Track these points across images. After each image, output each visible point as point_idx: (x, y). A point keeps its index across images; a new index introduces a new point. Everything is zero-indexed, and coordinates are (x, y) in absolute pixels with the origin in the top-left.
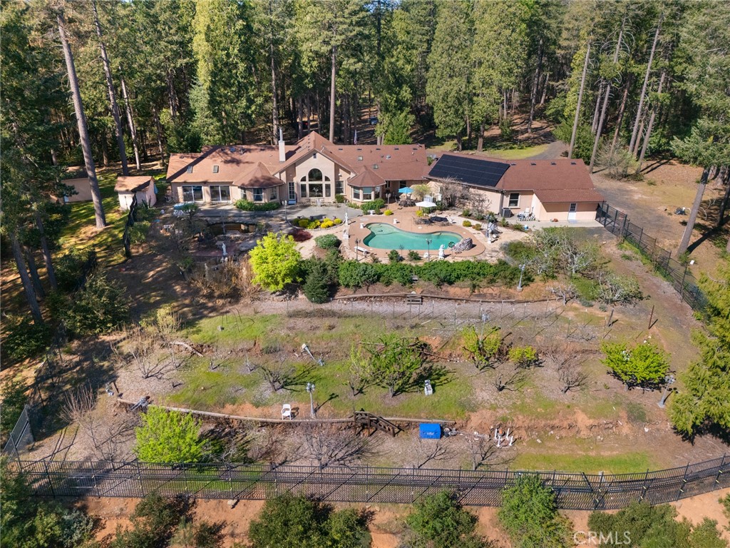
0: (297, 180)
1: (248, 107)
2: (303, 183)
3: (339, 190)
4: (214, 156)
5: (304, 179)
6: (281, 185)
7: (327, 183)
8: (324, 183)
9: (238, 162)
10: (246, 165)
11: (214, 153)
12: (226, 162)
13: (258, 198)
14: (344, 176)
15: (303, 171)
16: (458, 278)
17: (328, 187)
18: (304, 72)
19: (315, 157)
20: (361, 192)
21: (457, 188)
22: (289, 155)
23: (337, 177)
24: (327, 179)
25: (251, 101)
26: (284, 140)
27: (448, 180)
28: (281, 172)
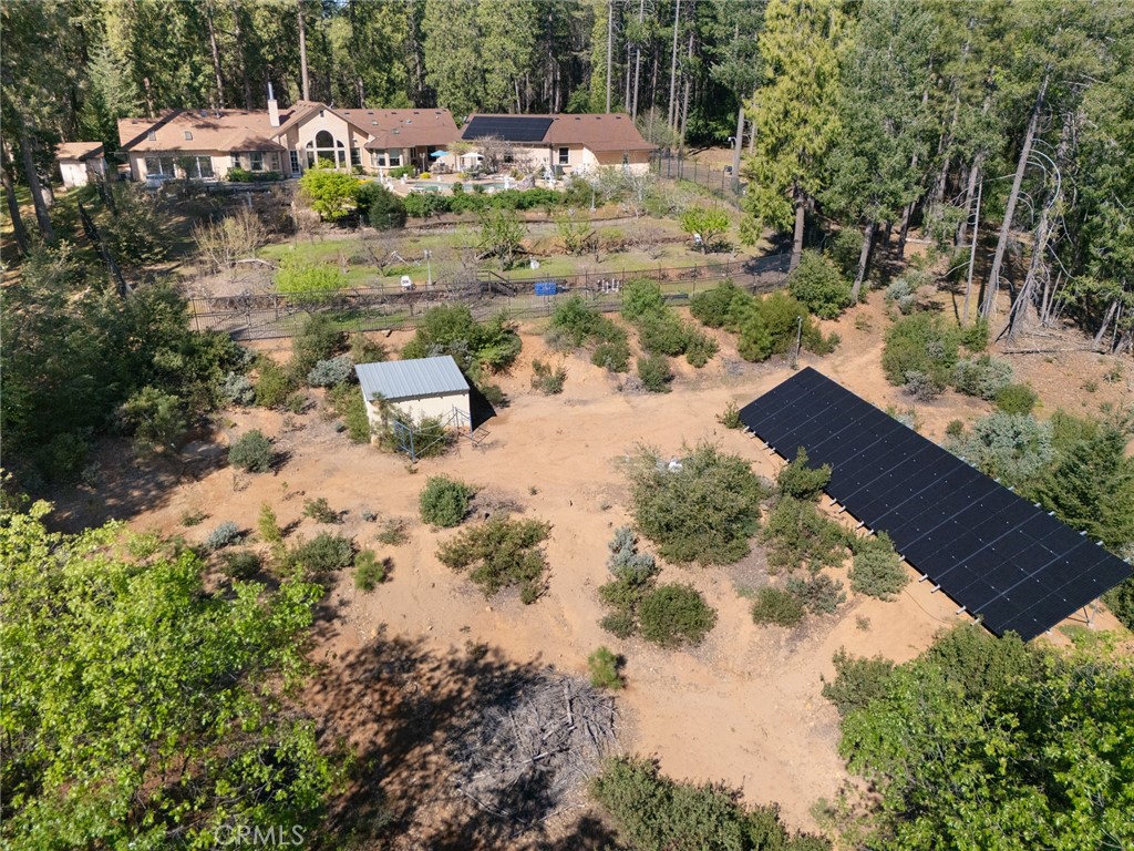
0: (300, 145)
1: (193, 79)
2: (310, 150)
3: (355, 160)
4: (179, 121)
5: (310, 144)
6: (283, 151)
7: (341, 149)
8: (336, 149)
9: (215, 127)
10: (230, 130)
11: (178, 117)
12: (198, 127)
13: (257, 166)
14: (360, 142)
15: (307, 134)
16: (531, 204)
17: (342, 154)
18: (260, 38)
19: (322, 116)
20: (386, 157)
21: (499, 148)
22: (283, 119)
23: (352, 142)
24: (340, 145)
25: (196, 70)
26: (275, 97)
27: (487, 139)
28: (280, 135)
